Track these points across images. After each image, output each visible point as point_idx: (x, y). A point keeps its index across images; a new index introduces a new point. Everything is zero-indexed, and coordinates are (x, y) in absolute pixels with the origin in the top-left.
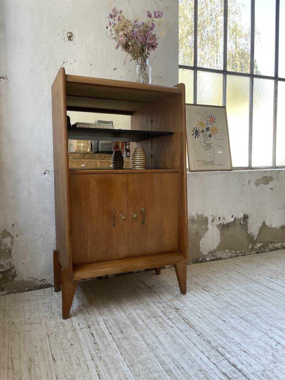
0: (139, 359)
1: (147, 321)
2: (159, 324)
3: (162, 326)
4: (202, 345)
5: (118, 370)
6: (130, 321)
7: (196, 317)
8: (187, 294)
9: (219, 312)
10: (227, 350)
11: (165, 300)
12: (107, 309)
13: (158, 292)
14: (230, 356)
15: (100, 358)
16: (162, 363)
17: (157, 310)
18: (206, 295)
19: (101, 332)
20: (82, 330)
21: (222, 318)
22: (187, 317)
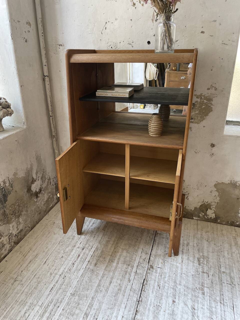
0: (81, 293)
1: (120, 265)
2: (124, 273)
3: (124, 276)
4: (130, 311)
5: (64, 292)
6: (110, 258)
7: (156, 284)
8: (178, 256)
9: (182, 290)
11: (153, 252)
12: (108, 240)
13: (157, 242)
15: (64, 277)
16: (90, 306)
17: (138, 259)
18: (193, 266)
19: (85, 257)
20: (78, 249)
21: (175, 298)
22: (149, 280)
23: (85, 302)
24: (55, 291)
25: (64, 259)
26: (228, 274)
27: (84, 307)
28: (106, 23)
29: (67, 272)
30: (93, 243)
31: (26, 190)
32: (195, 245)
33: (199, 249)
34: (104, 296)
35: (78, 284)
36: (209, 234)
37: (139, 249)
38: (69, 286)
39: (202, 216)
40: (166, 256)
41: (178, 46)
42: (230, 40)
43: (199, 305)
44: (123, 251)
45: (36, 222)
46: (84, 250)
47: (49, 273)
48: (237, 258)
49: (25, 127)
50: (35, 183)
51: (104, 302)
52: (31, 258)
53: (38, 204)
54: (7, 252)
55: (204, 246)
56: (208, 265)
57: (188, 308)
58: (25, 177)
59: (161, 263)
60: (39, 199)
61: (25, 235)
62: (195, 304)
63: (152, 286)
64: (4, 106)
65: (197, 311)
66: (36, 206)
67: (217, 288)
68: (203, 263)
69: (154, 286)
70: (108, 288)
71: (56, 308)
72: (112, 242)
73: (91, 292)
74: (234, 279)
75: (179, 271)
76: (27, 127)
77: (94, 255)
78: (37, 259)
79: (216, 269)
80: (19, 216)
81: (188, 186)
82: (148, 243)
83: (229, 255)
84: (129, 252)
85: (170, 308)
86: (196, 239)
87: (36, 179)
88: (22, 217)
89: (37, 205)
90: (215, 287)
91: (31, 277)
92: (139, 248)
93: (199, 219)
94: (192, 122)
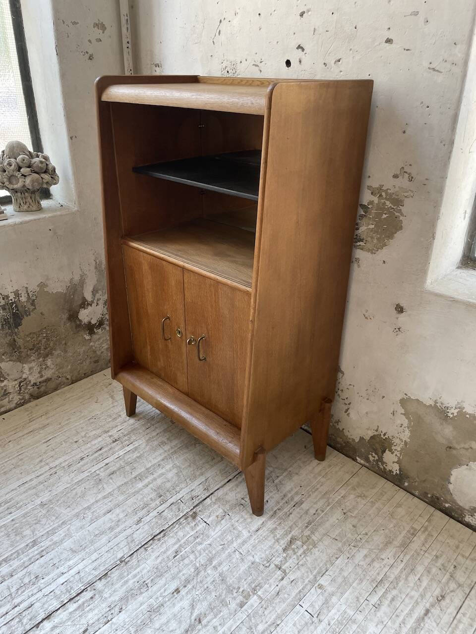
6: (142, 472)
7: (176, 547)
8: (258, 517)
9: (210, 579)
10: (85, 605)
12: (166, 441)
14: (71, 610)
18: (271, 547)
21: (185, 586)
23: (49, 523)
24: (26, 489)
25: (75, 446)
26: (326, 594)
27: (40, 531)
28: (221, 21)
29: (64, 467)
30: (138, 438)
31: (65, 316)
32: (312, 511)
33: (313, 522)
34: (81, 528)
35: (63, 492)
36: (364, 502)
37: (201, 477)
38: (49, 489)
39: (373, 460)
40: (238, 508)
41: (341, 71)
42: (446, 61)
43: (215, 620)
44: (173, 469)
45: (85, 374)
46: (115, 443)
47: (41, 458)
48: (378, 574)
49: (76, 209)
50: (89, 307)
51: (74, 537)
52: (37, 426)
53: (94, 346)
54: (13, 405)
55: (328, 520)
56: (300, 558)
57: (192, 614)
58: (66, 294)
59: (217, 517)
60: (95, 337)
61: (56, 389)
62: (209, 613)
63: (165, 548)
64: (36, 170)
65: (202, 628)
66: (88, 347)
67: (277, 609)
68: (294, 551)
69: (169, 549)
70: (97, 518)
71: (6, 512)
72: (167, 447)
73: (69, 513)
74: (330, 609)
75: (235, 545)
76: (80, 210)
77: (124, 457)
78: (41, 432)
79: (310, 574)
80: (47, 356)
81: (351, 386)
82: (226, 472)
83: (365, 559)
84: (181, 474)
85: (161, 599)
86: (325, 500)
87: (92, 302)
88: (52, 358)
89: (92, 346)
90: (274, 605)
91: (14, 454)
92: (202, 475)
93: (367, 464)
94: (361, 246)
